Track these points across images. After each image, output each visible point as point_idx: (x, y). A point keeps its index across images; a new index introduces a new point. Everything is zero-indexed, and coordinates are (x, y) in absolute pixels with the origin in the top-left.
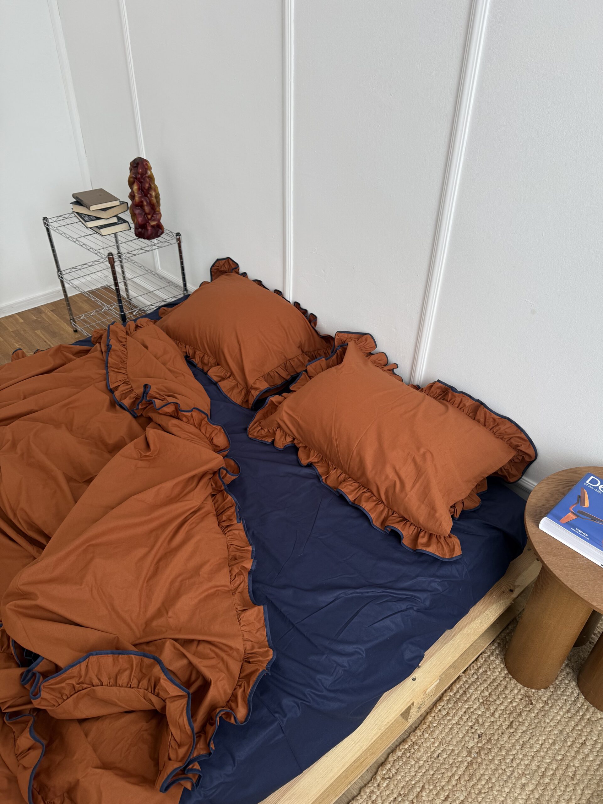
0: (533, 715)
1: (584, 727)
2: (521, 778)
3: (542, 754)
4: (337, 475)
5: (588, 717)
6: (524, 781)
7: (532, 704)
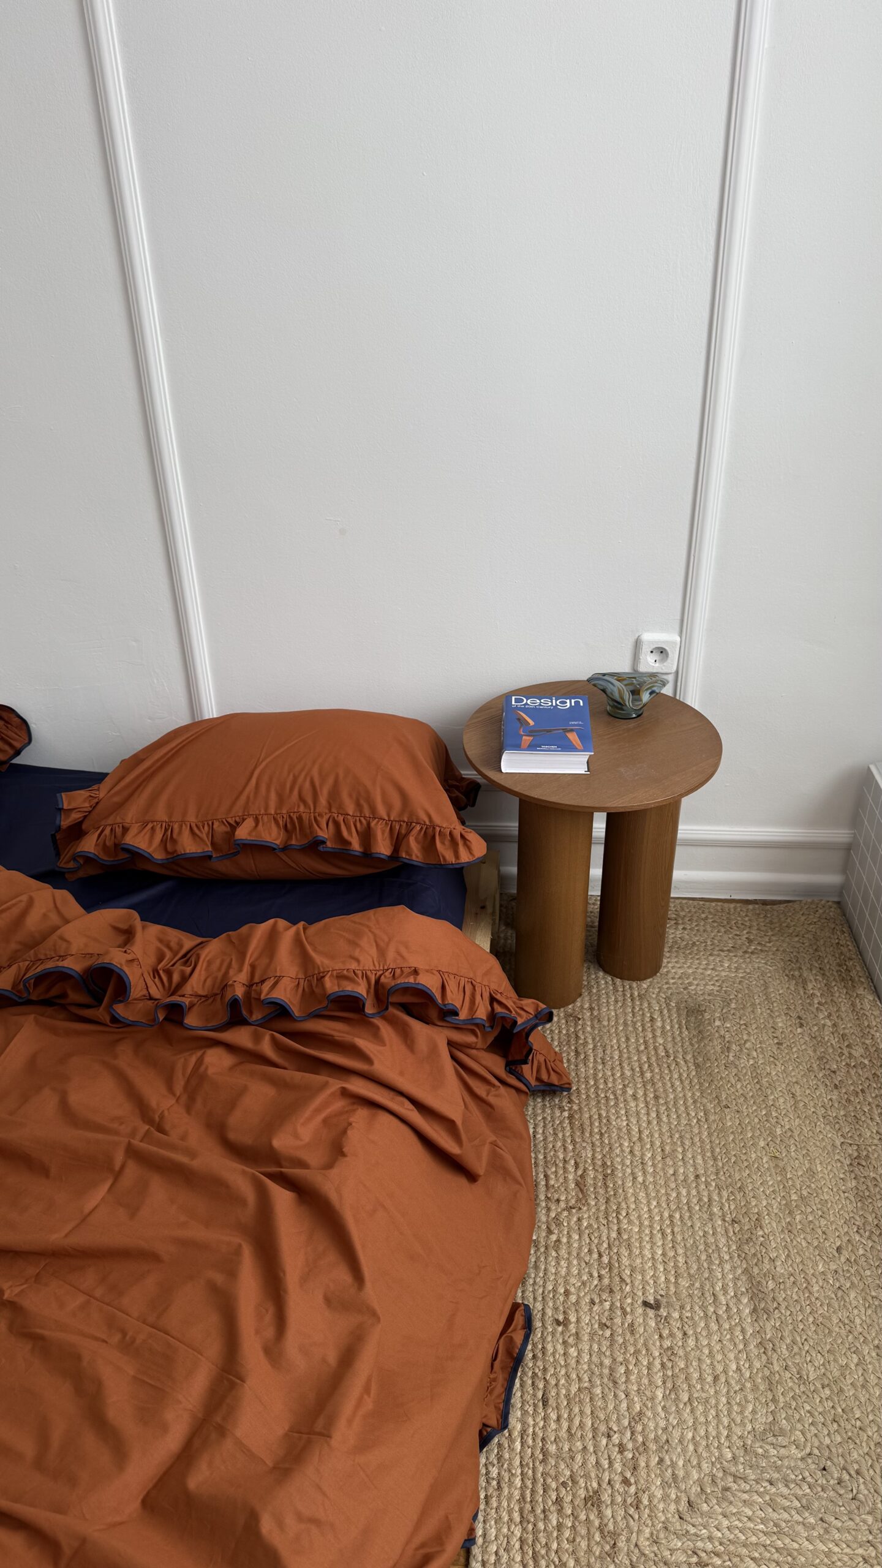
0: (589, 1029)
1: (641, 1005)
2: (626, 1091)
3: (625, 1056)
5: (636, 994)
6: (630, 1092)
7: (579, 1019)
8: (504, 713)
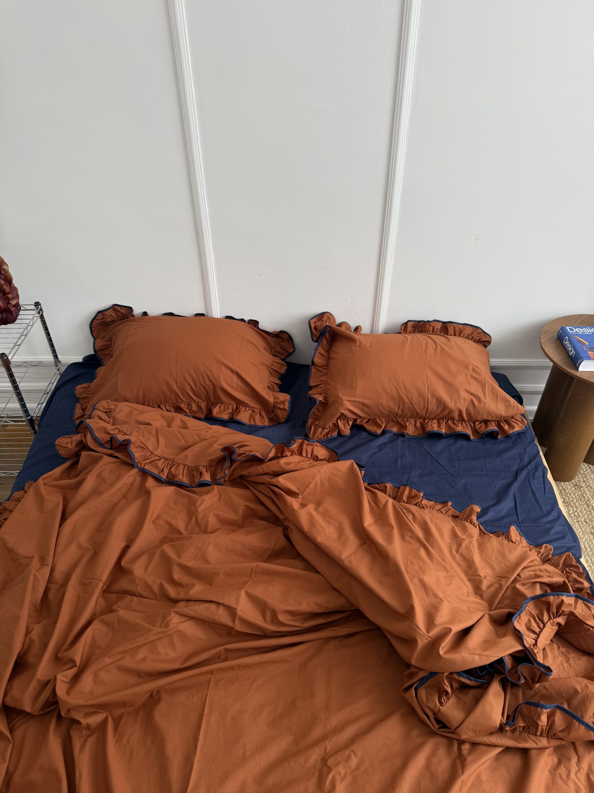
0: (588, 492)
4: (413, 424)
8: (567, 337)
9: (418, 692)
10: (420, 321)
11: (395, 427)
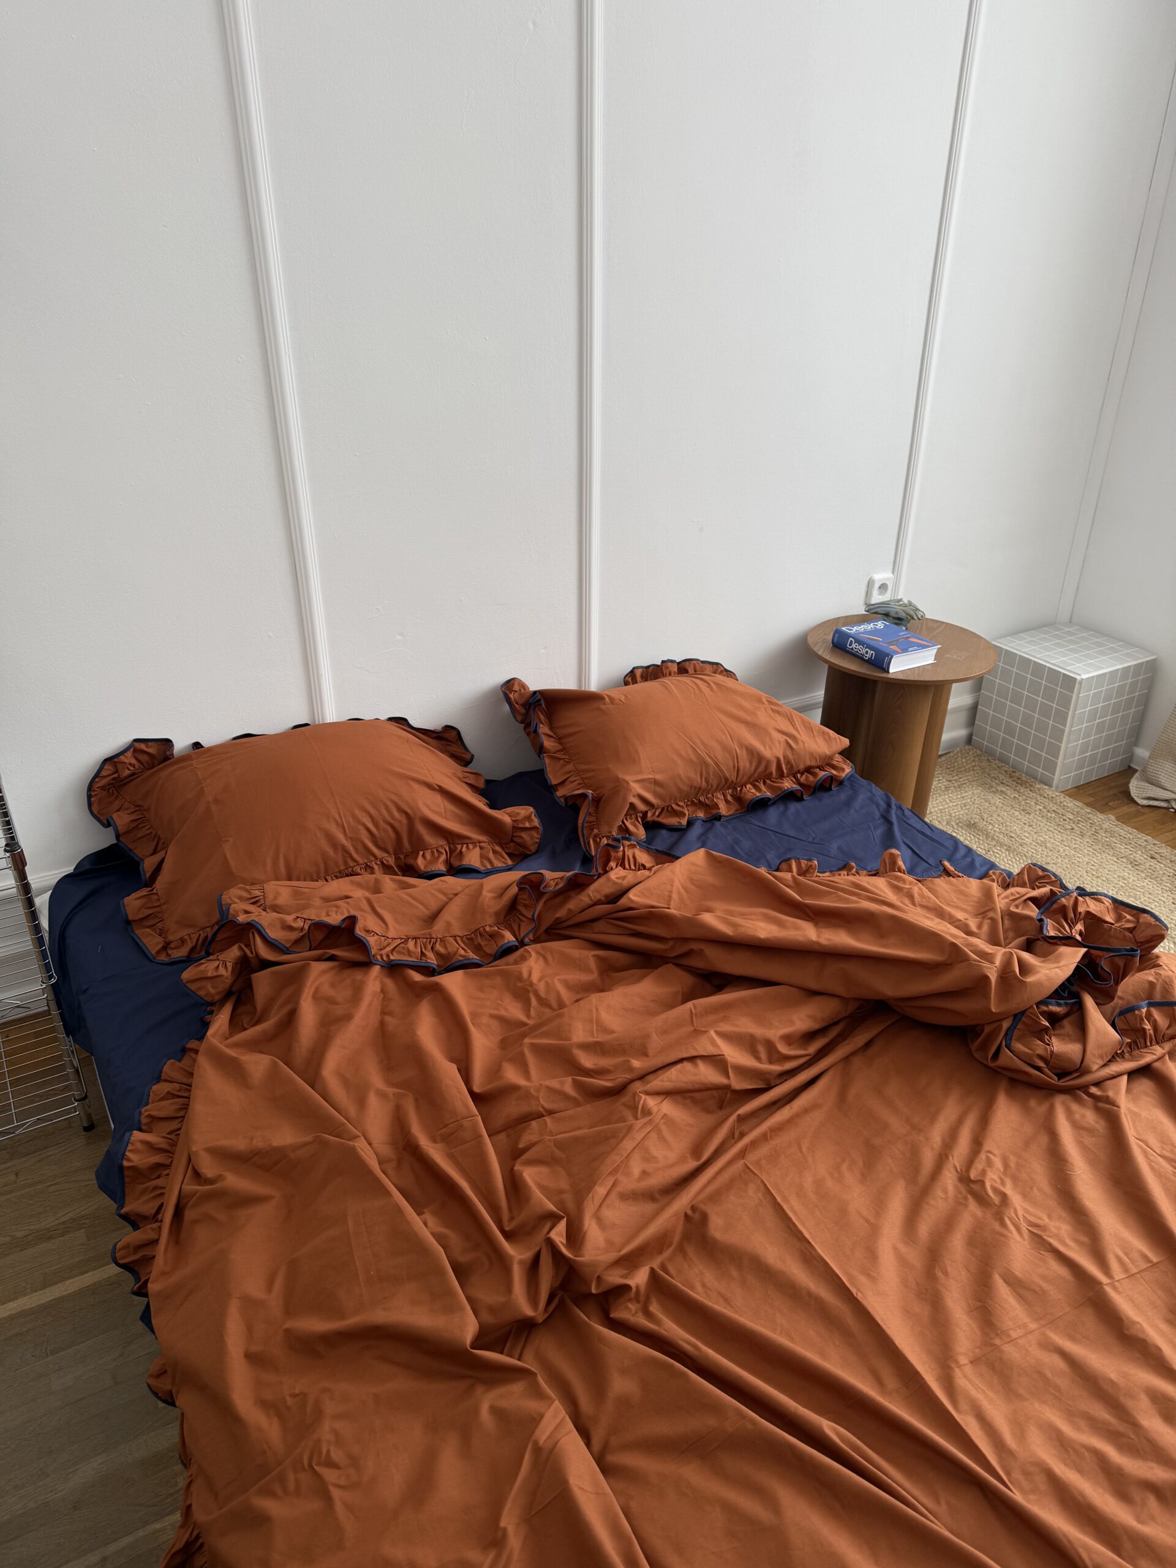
4: (723, 799)
8: (851, 639)
9: (1012, 1049)
10: (648, 667)
11: (699, 812)
